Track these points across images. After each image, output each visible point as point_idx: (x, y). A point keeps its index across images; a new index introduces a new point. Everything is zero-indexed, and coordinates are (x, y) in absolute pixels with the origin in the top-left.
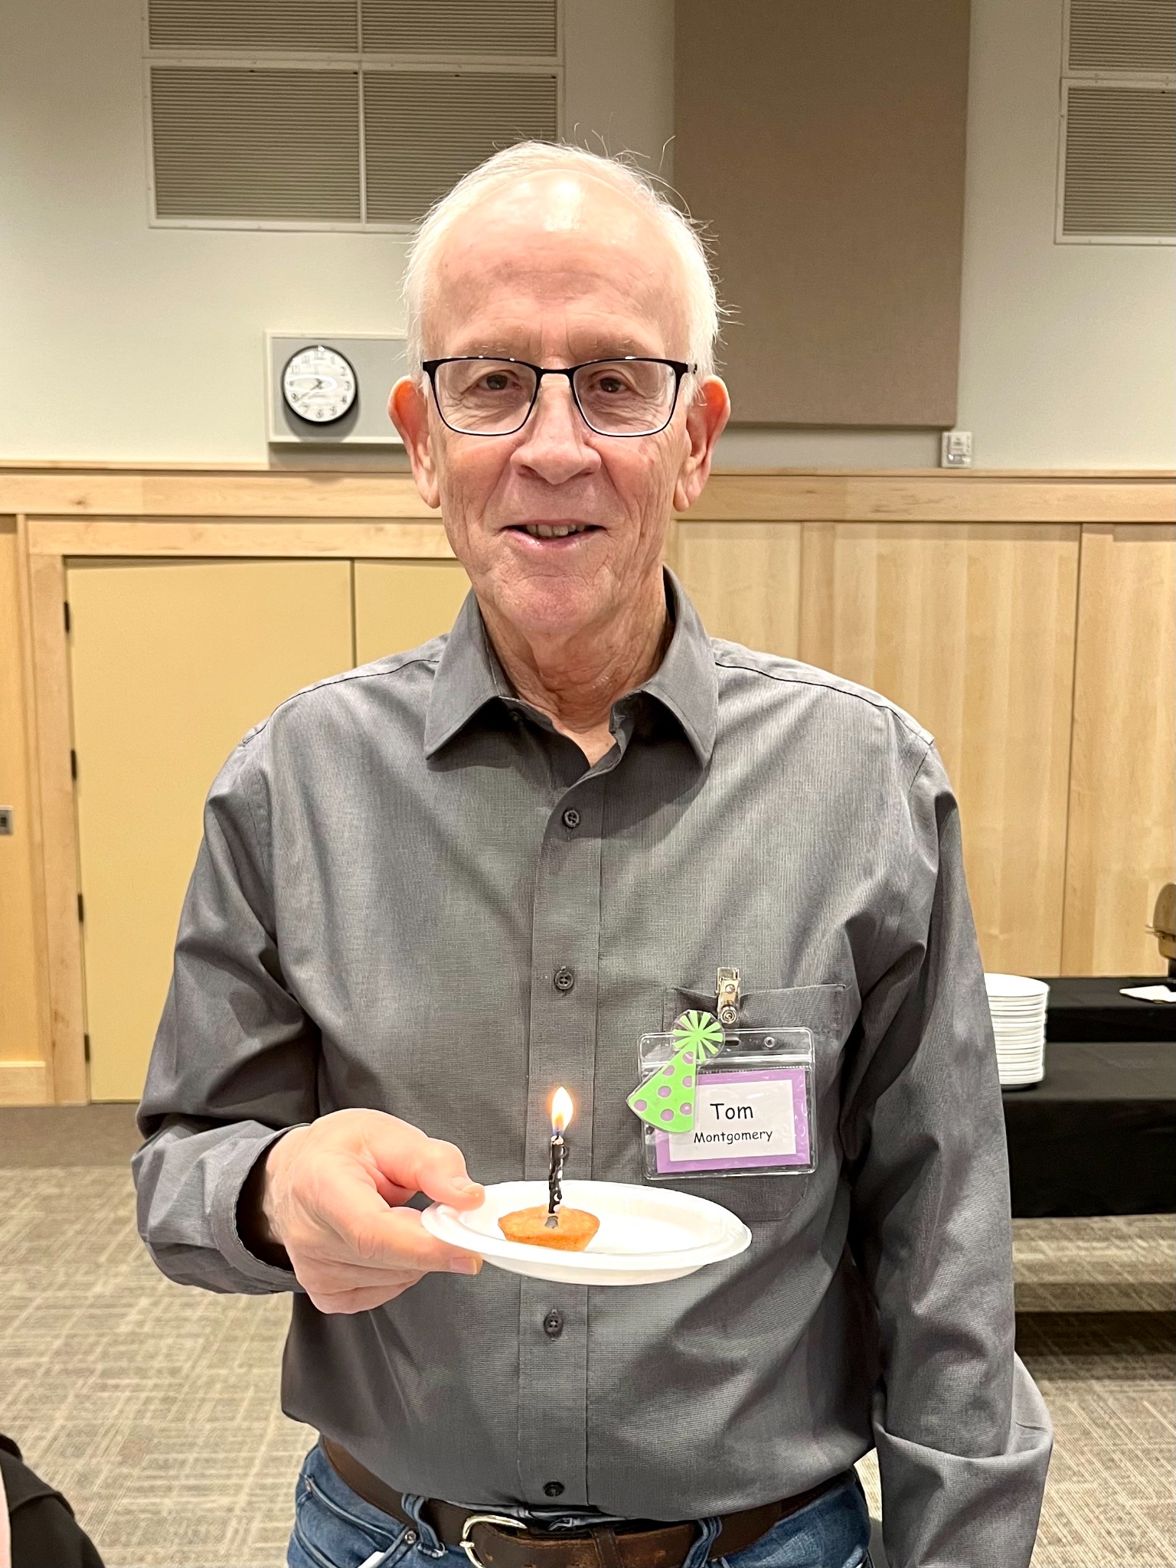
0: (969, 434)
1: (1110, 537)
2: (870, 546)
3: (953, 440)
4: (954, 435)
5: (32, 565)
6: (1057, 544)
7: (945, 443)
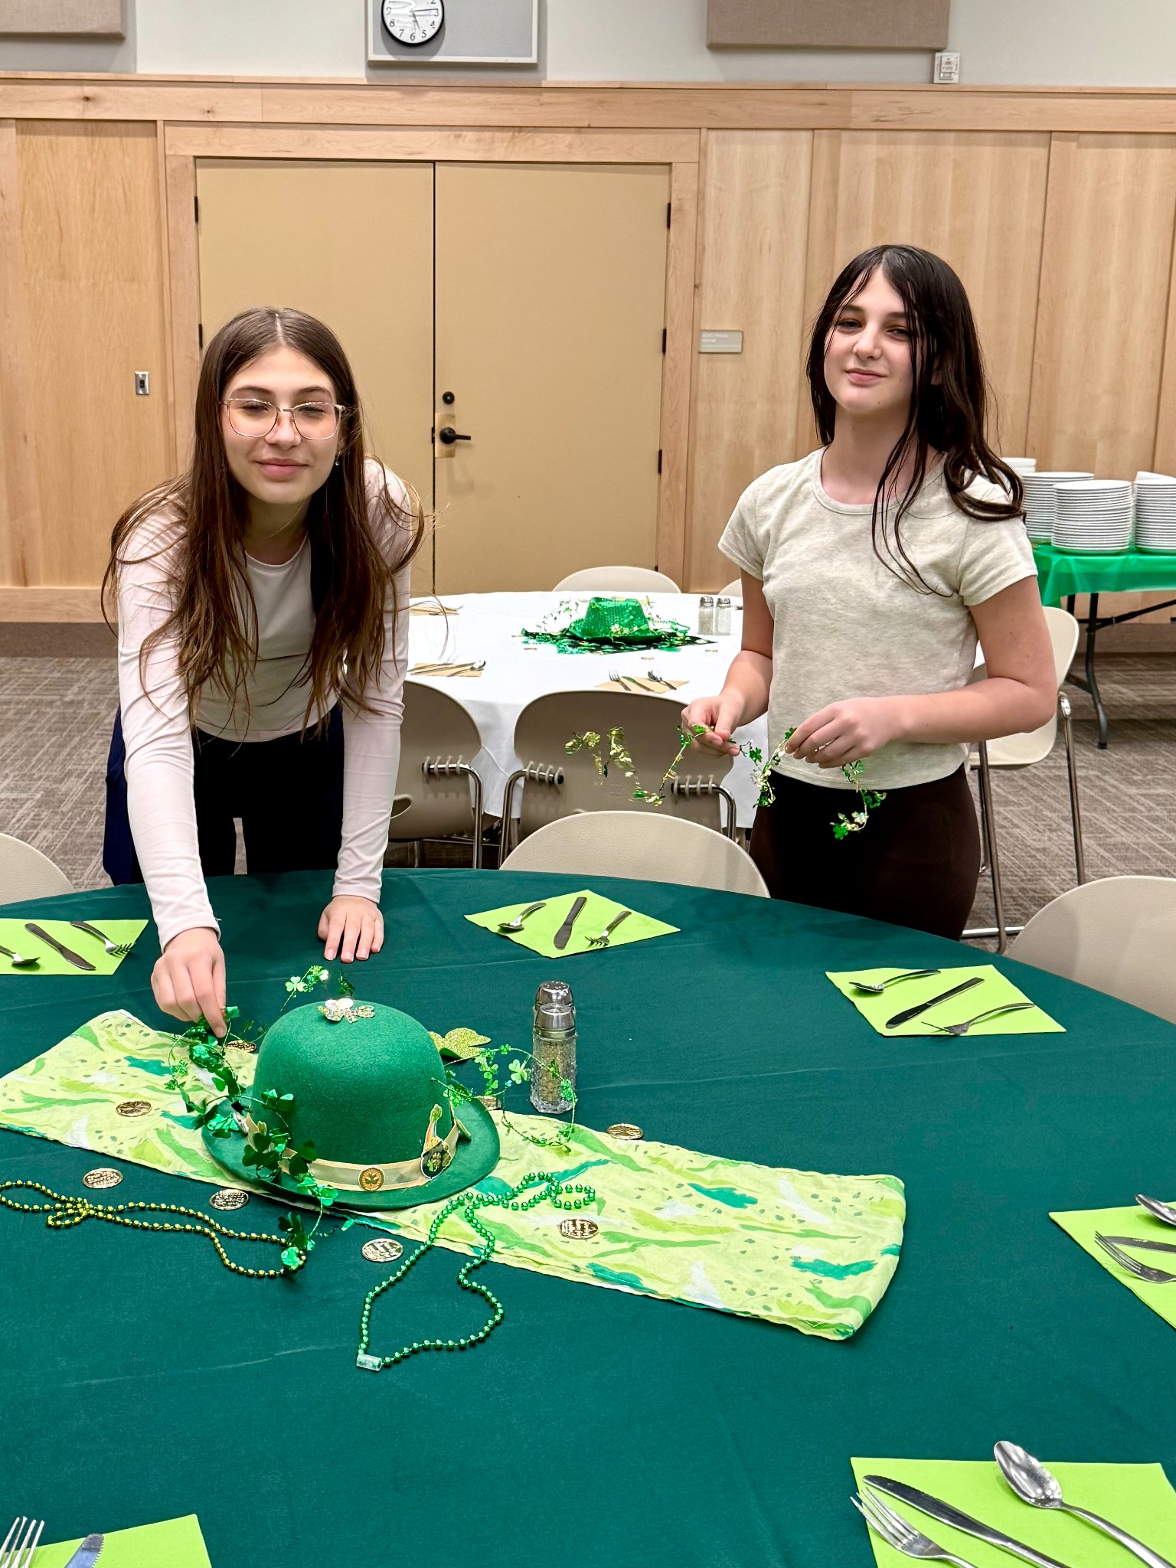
0: (958, 55)
1: (1074, 145)
2: (872, 149)
3: (944, 60)
4: (945, 56)
5: (168, 166)
6: (1029, 150)
7: (937, 62)
